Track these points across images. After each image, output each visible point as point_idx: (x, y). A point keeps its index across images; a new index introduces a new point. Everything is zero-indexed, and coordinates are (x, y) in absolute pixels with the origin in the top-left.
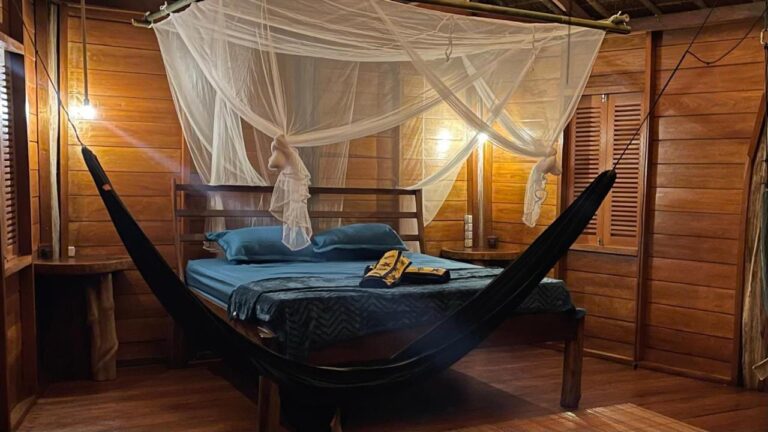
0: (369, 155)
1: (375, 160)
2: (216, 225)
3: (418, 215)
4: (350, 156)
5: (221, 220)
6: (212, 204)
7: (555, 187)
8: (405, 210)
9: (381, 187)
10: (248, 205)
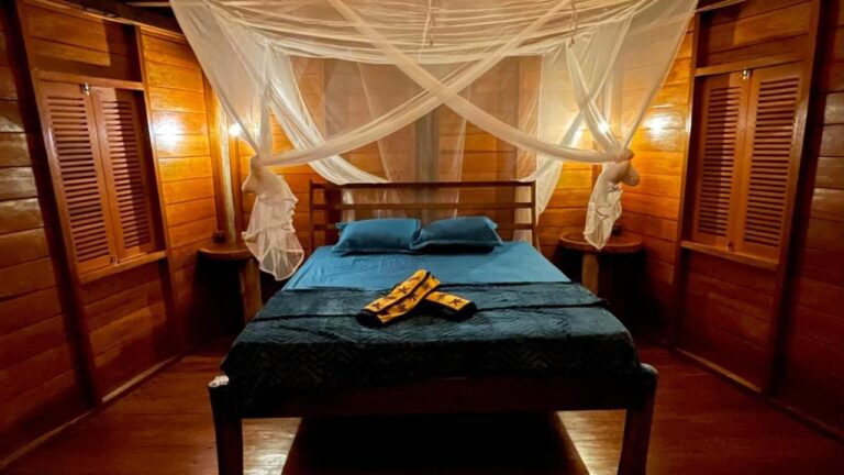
0: (488, 149)
1: (495, 155)
2: (347, 216)
3: (532, 205)
4: (466, 152)
5: (352, 213)
6: (344, 199)
7: (680, 179)
8: (520, 201)
9: (500, 180)
10: (375, 200)
